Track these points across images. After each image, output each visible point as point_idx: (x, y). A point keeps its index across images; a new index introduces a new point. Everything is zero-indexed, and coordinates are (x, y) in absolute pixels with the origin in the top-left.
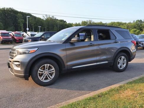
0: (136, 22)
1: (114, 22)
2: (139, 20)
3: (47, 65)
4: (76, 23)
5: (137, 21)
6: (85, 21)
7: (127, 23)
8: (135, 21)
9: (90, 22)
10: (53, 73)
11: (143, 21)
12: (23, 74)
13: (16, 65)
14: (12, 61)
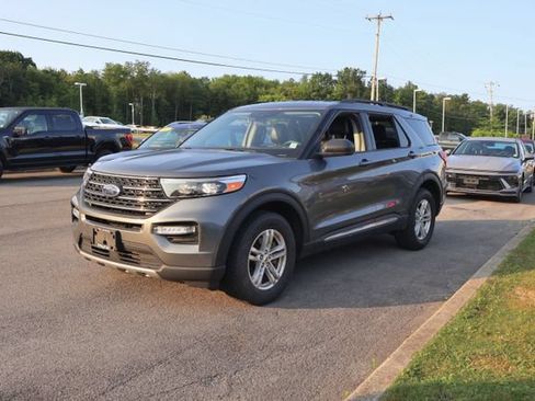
0: (313, 82)
1: (234, 76)
2: (320, 75)
3: (270, 233)
4: (81, 71)
5: (315, 76)
6: (119, 67)
7: (281, 82)
8: (310, 77)
9: (141, 72)
11: (334, 78)
12: (207, 267)
13: (170, 238)
14: (147, 222)
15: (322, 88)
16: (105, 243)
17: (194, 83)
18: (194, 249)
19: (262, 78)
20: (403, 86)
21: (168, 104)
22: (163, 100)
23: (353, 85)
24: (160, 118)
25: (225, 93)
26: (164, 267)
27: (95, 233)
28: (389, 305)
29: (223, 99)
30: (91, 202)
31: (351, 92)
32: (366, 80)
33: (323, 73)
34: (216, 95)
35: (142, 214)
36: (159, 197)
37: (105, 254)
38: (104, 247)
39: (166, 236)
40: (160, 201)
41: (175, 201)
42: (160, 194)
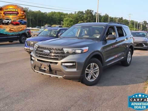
0: (78, 14)
1: (54, 12)
2: (80, 12)
3: (93, 64)
5: (78, 12)
7: (68, 14)
8: (77, 12)
10: (96, 72)
11: (84, 13)
12: (79, 75)
13: (67, 67)
14: (59, 62)
15: (80, 16)
16: (45, 68)
17: (43, 14)
18: (75, 70)
19: (63, 13)
20: (104, 15)
21: (35, 20)
22: (33, 19)
23: (90, 15)
24: (32, 25)
25: (52, 17)
26: (65, 75)
27: (41, 65)
28: (129, 84)
29: (51, 19)
30: (38, 55)
31: (89, 17)
32: (94, 13)
33: (81, 11)
34: (49, 18)
35: (57, 59)
36: (63, 54)
37: (44, 71)
38: (45, 69)
39: (65, 66)
40: (63, 55)
41: (68, 55)
42: (63, 53)
